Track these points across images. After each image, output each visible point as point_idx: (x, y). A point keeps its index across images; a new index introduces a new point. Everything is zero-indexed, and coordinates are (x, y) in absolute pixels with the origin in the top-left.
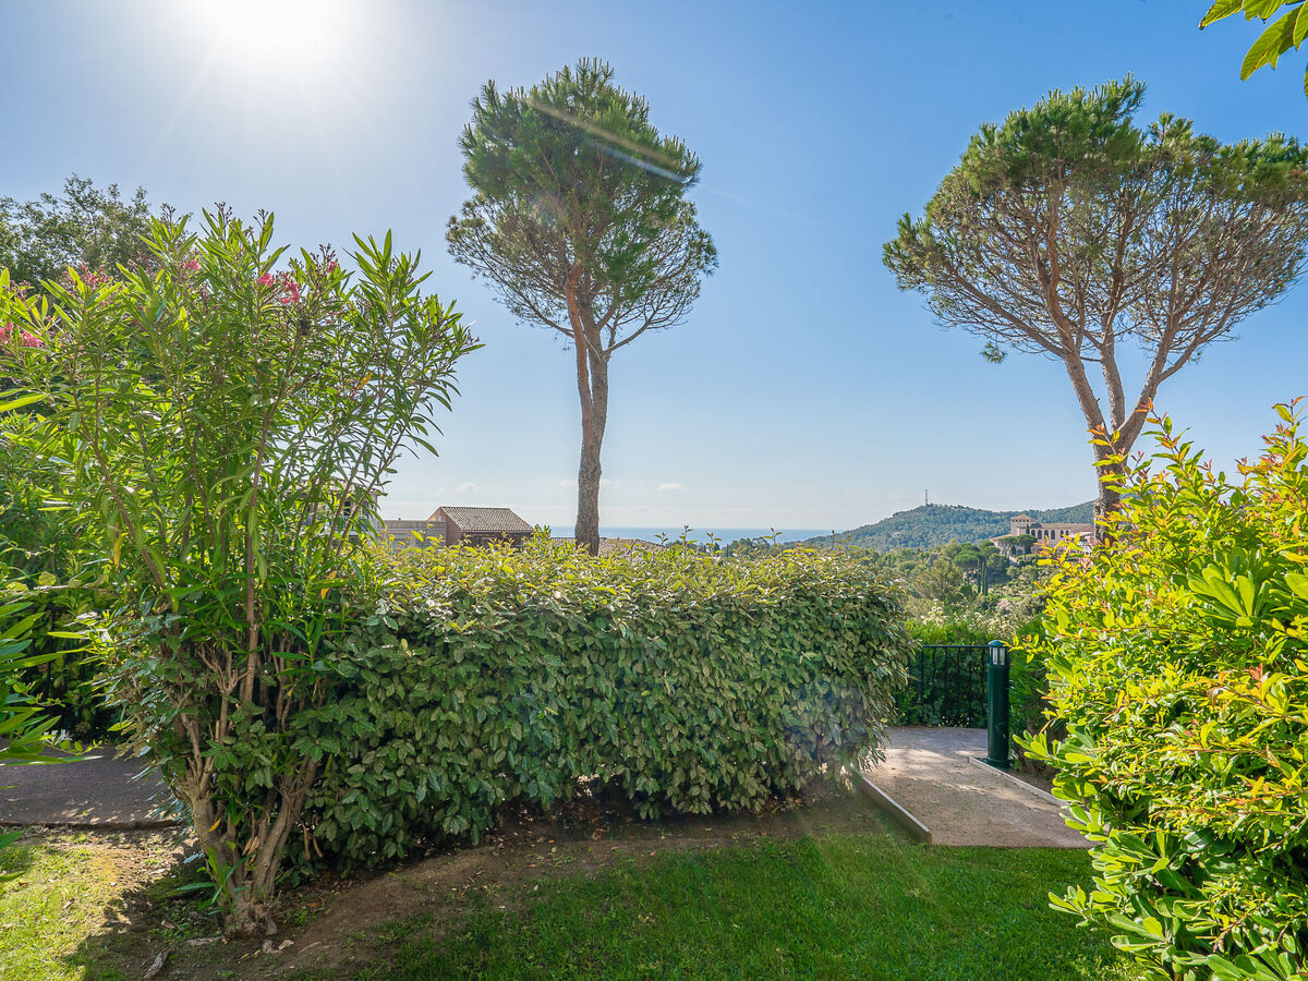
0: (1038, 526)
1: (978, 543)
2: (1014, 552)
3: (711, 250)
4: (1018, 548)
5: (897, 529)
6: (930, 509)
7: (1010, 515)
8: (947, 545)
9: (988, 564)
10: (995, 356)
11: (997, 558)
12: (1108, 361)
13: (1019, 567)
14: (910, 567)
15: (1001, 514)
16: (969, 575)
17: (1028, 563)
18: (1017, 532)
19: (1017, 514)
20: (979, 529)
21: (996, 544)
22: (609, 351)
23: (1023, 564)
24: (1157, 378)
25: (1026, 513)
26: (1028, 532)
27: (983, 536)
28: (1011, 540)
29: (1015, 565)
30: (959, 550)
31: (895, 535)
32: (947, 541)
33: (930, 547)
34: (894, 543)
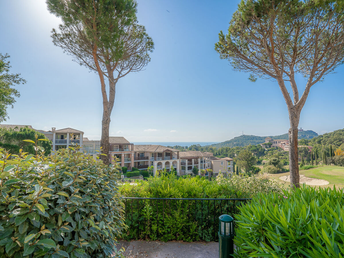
0: (272, 140)
1: (257, 145)
2: (266, 147)
3: (152, 44)
4: (267, 146)
5: (235, 142)
6: (244, 136)
7: (265, 137)
8: (248, 146)
9: (259, 151)
10: (253, 79)
11: (262, 149)
12: (292, 81)
13: (268, 151)
14: (239, 152)
15: (263, 137)
16: (254, 154)
17: (270, 150)
18: (267, 142)
19: (267, 137)
20: (257, 141)
21: (261, 145)
22: (117, 80)
23: (269, 150)
24: (310, 85)
25: (269, 137)
26: (270, 142)
27: (258, 143)
28: (265, 144)
29: (267, 151)
30: (251, 147)
31: (235, 143)
32: (248, 145)
33: (244, 146)
34: (234, 145)
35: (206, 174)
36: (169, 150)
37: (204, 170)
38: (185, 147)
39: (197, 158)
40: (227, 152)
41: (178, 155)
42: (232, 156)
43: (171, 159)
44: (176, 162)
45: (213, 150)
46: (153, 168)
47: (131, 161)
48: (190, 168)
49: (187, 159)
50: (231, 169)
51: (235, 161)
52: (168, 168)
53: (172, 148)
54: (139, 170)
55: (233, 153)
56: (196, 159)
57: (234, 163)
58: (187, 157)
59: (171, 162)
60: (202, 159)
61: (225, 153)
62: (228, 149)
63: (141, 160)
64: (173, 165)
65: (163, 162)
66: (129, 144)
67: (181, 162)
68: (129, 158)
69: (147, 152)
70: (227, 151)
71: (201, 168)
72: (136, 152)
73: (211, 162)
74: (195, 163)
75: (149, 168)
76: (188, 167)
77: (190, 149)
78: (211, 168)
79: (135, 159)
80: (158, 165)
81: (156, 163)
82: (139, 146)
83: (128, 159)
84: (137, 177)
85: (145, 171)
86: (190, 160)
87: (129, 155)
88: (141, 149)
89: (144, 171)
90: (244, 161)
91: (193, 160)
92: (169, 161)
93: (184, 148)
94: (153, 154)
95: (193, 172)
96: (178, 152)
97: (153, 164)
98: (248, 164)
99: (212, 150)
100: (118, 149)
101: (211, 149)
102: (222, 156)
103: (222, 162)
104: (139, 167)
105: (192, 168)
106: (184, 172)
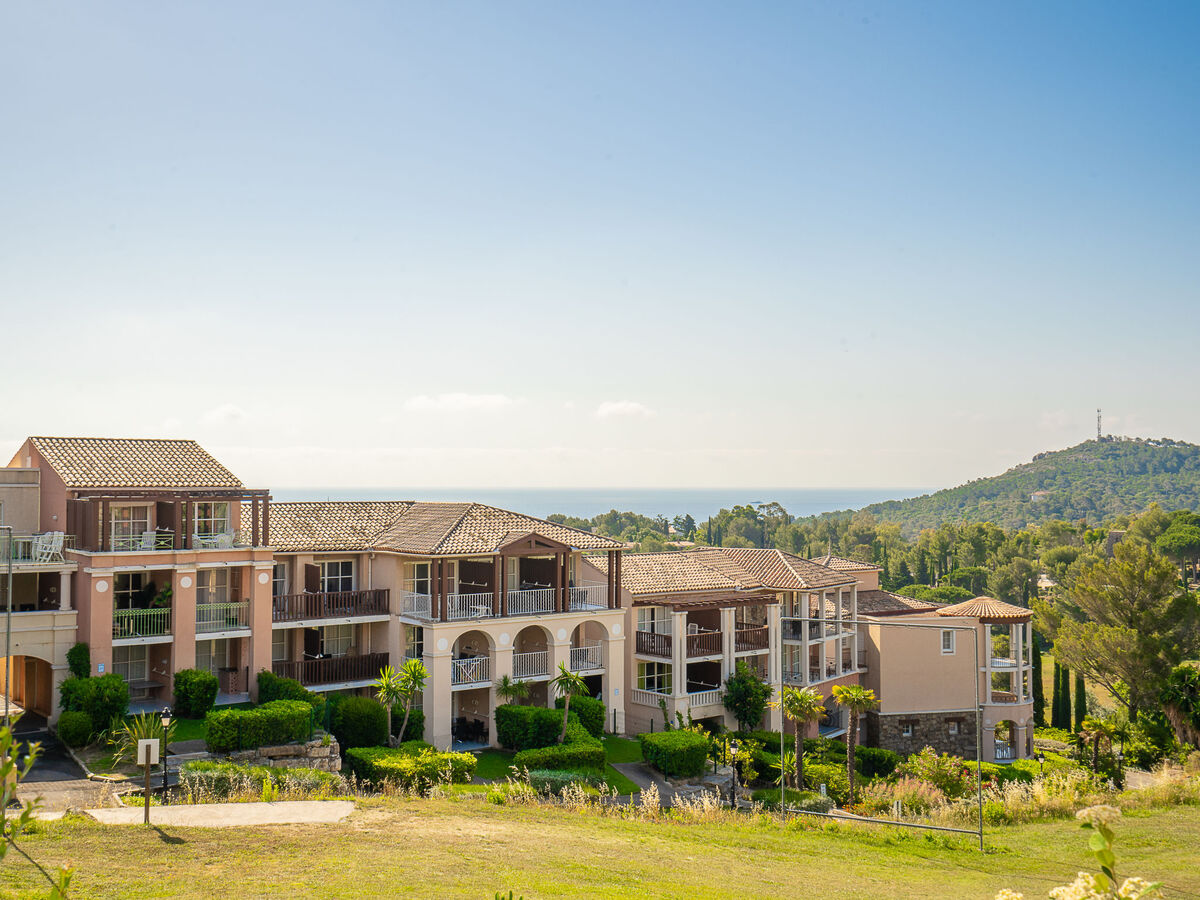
5: (1041, 486)
6: (1108, 448)
8: (1142, 515)
14: (1068, 559)
30: (1165, 525)
31: (1037, 496)
32: (1139, 508)
33: (1106, 519)
34: (1035, 512)
35: (830, 721)
36: (541, 542)
37: (809, 692)
38: (677, 520)
39: (758, 601)
40: (981, 560)
41: (614, 578)
42: (1020, 590)
43: (562, 606)
44: (597, 631)
45: (878, 546)
46: (417, 678)
47: (248, 624)
48: (702, 677)
49: (682, 608)
50: (1017, 683)
51: (1042, 624)
52: (537, 679)
53: (585, 528)
54: (306, 697)
55: (1028, 569)
56: (753, 612)
57: (1041, 644)
58: (680, 594)
59: (560, 628)
60: (795, 610)
61: (964, 569)
62: (989, 541)
63: (334, 615)
64: (577, 656)
65: (503, 633)
66: (235, 494)
67: (635, 628)
68: (234, 606)
69: (375, 556)
70: (979, 550)
71: (791, 676)
72: (292, 559)
73: (863, 628)
74: (742, 641)
75: (392, 678)
76: (688, 665)
77: (715, 535)
78: (862, 676)
79: (281, 609)
80: (463, 656)
81: (442, 639)
82: (320, 507)
83: (228, 611)
84: (290, 748)
85: (366, 699)
86: (704, 616)
87: (235, 580)
88: (333, 536)
89: (352, 699)
90: (1111, 624)
91: (728, 617)
92: (543, 621)
93: (672, 530)
94: (422, 570)
95: (729, 703)
96: (615, 556)
97: (420, 647)
98: (1149, 648)
99: (869, 545)
100: (150, 536)
101: (866, 538)
102: (944, 587)
103: (947, 635)
104: (314, 675)
105: (724, 677)
106: (662, 703)
